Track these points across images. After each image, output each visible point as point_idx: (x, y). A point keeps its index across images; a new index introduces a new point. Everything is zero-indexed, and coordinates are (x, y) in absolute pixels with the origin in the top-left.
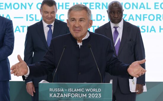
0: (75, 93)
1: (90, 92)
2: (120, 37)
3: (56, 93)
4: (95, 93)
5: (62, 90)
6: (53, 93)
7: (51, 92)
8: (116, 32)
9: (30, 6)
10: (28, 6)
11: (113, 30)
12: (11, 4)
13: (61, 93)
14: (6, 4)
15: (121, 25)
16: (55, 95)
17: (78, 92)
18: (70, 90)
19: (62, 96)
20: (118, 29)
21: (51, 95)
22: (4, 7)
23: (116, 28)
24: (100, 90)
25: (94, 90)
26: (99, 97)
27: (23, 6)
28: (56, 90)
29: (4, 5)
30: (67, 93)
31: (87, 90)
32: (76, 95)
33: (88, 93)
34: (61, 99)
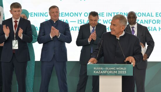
0: (110, 70)
3: (98, 70)
4: (122, 70)
5: (102, 69)
7: (95, 70)
8: (133, 31)
9: (80, 15)
10: (79, 15)
14: (65, 13)
16: (97, 72)
17: (112, 70)
18: (107, 68)
19: (101, 72)
21: (94, 72)
24: (125, 69)
25: (122, 69)
26: (125, 73)
27: (76, 14)
28: (98, 68)
29: (64, 14)
30: (104, 70)
31: (117, 69)
32: (110, 72)
33: (118, 70)
34: (101, 74)
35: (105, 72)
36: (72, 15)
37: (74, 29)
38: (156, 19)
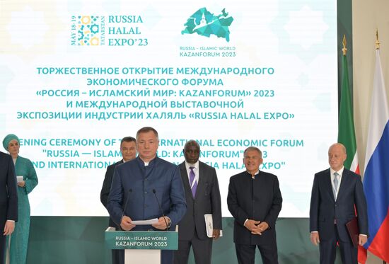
0: (141, 241)
1: (156, 241)
2: (197, 178)
3: (123, 241)
4: (161, 241)
5: (129, 238)
6: (120, 241)
7: (118, 241)
8: (192, 173)
9: (98, 143)
10: (96, 143)
11: (189, 171)
12: (79, 141)
13: (127, 241)
14: (74, 140)
15: (197, 165)
16: (121, 244)
17: (144, 241)
18: (136, 238)
19: (128, 244)
20: (194, 170)
21: (117, 244)
22: (72, 143)
23: (191, 168)
24: (166, 238)
25: (160, 238)
26: (165, 245)
27: (91, 142)
28: (122, 238)
29: (72, 141)
30: (133, 241)
31: (154, 238)
32: (142, 244)
33: (154, 241)
34: (127, 248)
35: (134, 244)
36: (84, 142)
37: (89, 165)
38: (218, 149)
